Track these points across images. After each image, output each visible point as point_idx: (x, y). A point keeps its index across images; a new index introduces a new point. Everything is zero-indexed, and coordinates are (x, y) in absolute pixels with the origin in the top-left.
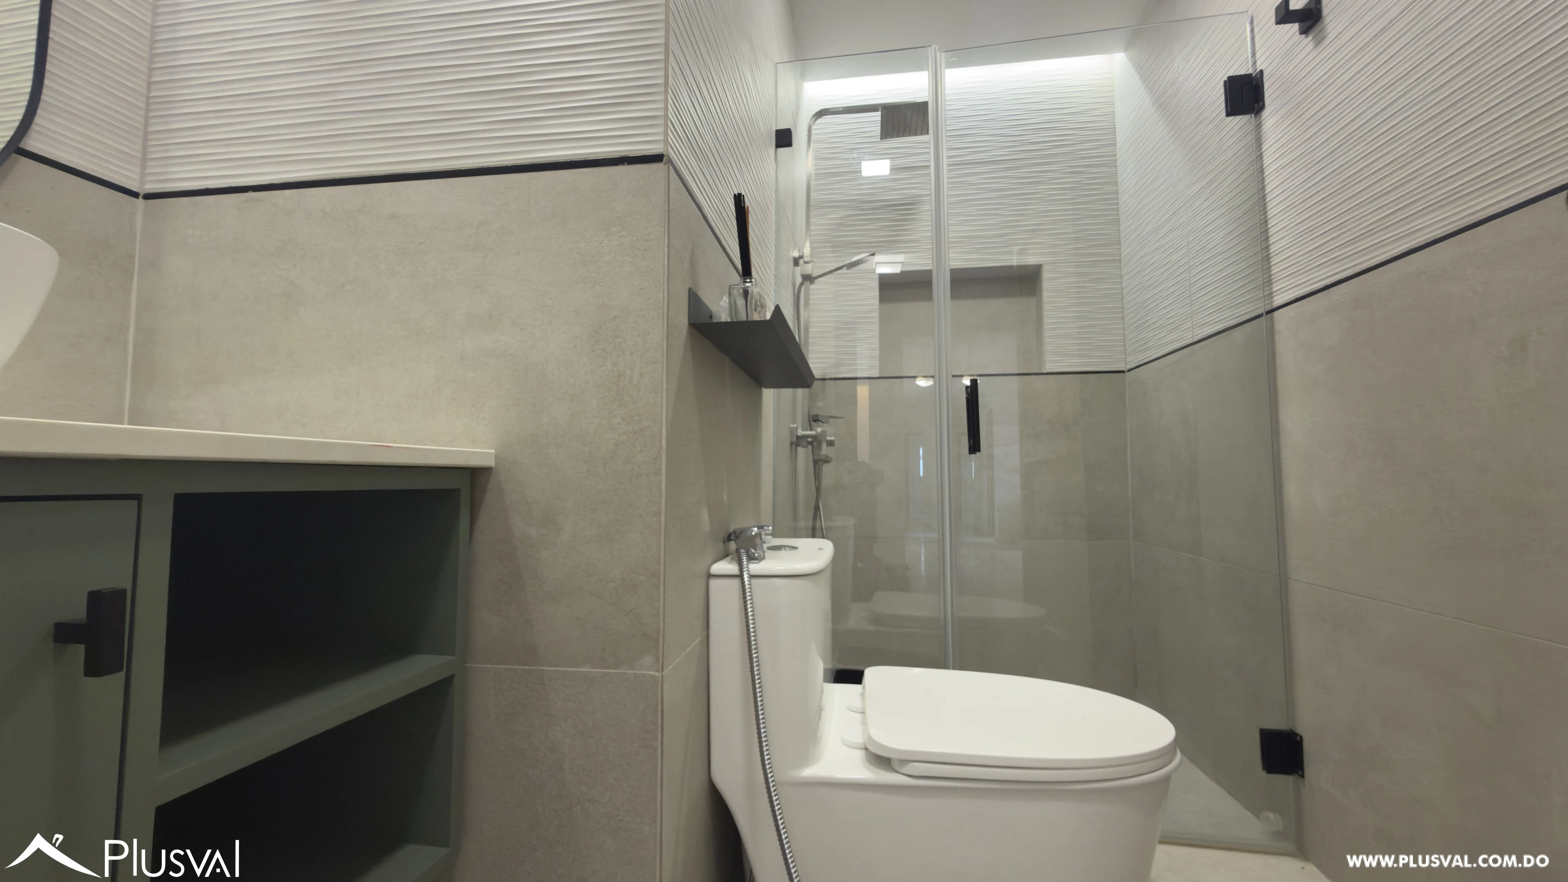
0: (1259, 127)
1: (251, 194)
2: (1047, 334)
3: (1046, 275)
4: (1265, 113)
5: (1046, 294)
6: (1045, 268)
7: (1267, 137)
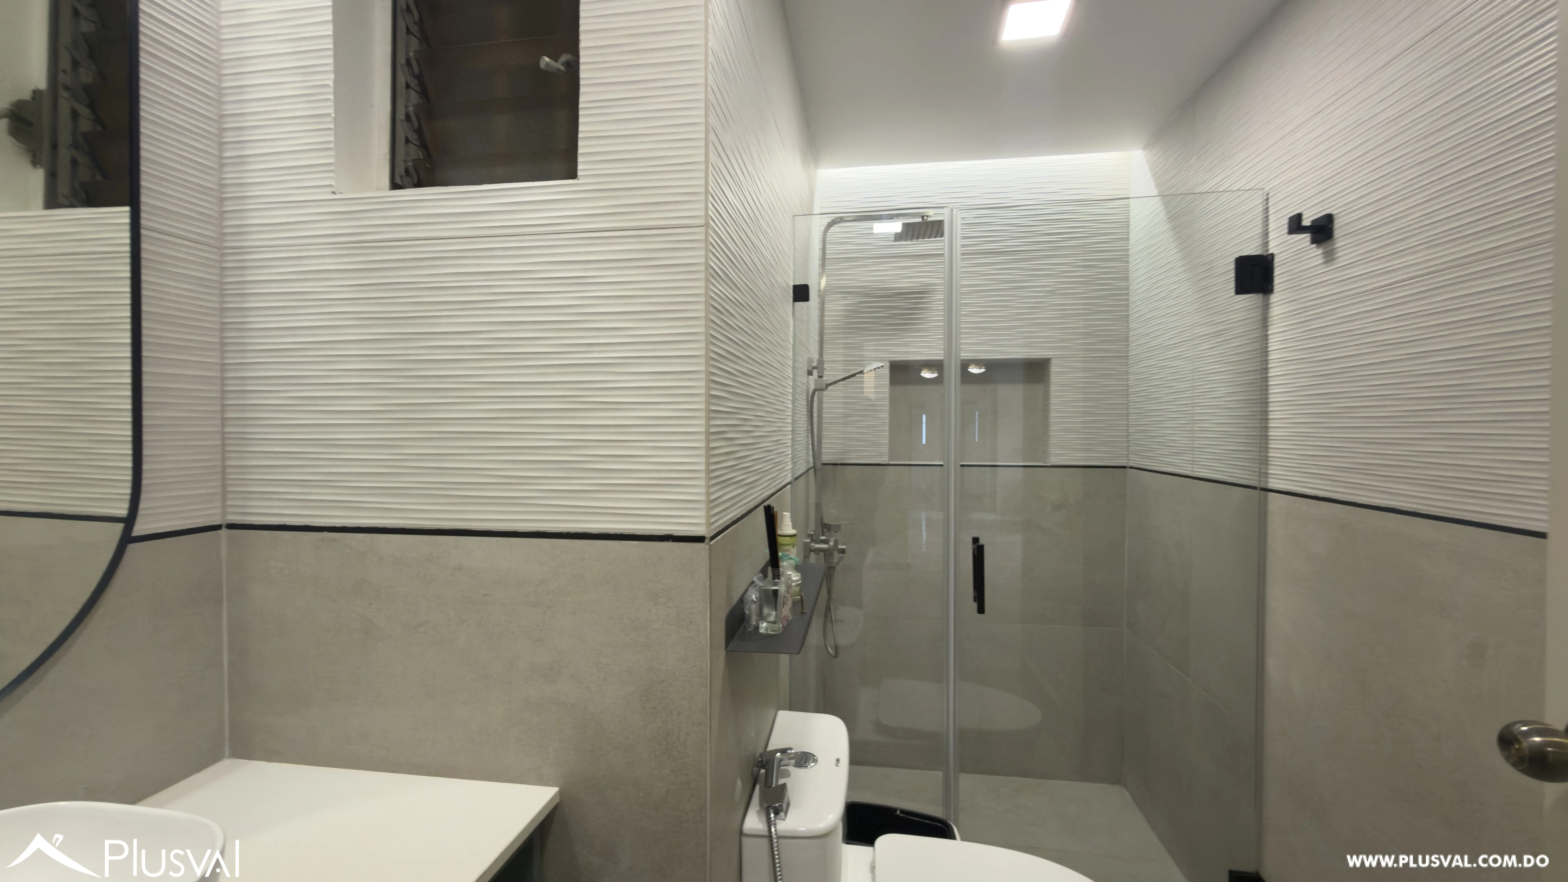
0: (1266, 307)
1: (326, 534)
2: (1053, 427)
3: (1055, 369)
4: (1275, 298)
5: (1053, 388)
6: (1054, 362)
7: (1274, 322)
